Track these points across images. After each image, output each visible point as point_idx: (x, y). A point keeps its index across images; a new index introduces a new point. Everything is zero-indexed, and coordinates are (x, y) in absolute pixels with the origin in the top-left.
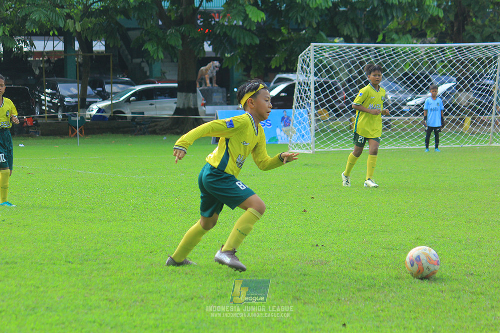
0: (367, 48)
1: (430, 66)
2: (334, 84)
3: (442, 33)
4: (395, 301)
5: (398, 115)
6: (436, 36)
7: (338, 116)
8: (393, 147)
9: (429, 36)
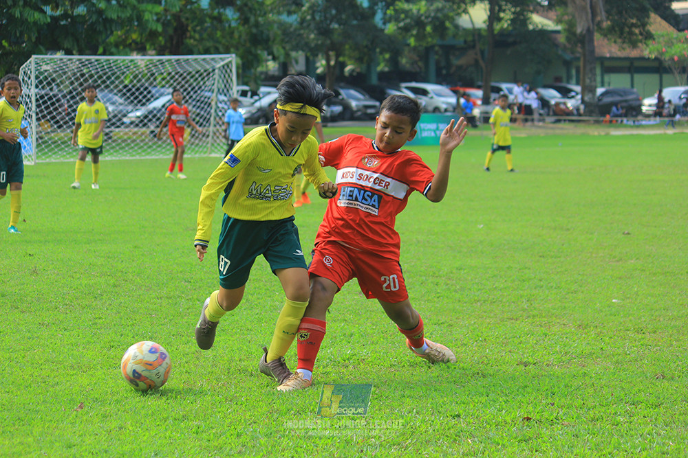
0: (87, 60)
1: (149, 79)
2: (55, 96)
3: (160, 46)
4: (112, 309)
5: (118, 127)
6: (155, 49)
7: (60, 127)
8: (114, 158)
9: (150, 49)
